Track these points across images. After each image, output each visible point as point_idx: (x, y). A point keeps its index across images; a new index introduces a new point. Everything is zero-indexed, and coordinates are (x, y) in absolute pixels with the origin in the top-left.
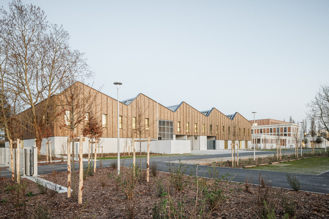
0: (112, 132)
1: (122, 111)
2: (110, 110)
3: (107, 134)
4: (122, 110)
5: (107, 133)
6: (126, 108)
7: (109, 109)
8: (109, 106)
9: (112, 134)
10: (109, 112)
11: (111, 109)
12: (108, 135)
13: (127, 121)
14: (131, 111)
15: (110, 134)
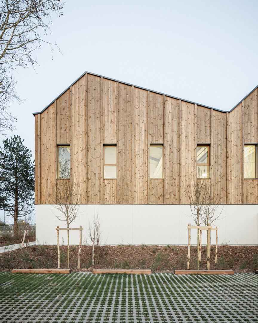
0: (177, 190)
1: (208, 131)
2: (173, 132)
3: (164, 196)
4: (210, 127)
5: (164, 191)
6: (223, 122)
7: (168, 130)
8: (170, 121)
9: (177, 193)
10: (169, 138)
11: (176, 128)
12: (168, 196)
13: (227, 157)
14: (239, 128)
15: (172, 195)
